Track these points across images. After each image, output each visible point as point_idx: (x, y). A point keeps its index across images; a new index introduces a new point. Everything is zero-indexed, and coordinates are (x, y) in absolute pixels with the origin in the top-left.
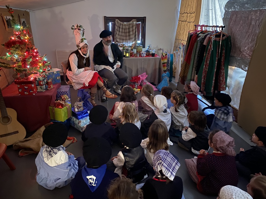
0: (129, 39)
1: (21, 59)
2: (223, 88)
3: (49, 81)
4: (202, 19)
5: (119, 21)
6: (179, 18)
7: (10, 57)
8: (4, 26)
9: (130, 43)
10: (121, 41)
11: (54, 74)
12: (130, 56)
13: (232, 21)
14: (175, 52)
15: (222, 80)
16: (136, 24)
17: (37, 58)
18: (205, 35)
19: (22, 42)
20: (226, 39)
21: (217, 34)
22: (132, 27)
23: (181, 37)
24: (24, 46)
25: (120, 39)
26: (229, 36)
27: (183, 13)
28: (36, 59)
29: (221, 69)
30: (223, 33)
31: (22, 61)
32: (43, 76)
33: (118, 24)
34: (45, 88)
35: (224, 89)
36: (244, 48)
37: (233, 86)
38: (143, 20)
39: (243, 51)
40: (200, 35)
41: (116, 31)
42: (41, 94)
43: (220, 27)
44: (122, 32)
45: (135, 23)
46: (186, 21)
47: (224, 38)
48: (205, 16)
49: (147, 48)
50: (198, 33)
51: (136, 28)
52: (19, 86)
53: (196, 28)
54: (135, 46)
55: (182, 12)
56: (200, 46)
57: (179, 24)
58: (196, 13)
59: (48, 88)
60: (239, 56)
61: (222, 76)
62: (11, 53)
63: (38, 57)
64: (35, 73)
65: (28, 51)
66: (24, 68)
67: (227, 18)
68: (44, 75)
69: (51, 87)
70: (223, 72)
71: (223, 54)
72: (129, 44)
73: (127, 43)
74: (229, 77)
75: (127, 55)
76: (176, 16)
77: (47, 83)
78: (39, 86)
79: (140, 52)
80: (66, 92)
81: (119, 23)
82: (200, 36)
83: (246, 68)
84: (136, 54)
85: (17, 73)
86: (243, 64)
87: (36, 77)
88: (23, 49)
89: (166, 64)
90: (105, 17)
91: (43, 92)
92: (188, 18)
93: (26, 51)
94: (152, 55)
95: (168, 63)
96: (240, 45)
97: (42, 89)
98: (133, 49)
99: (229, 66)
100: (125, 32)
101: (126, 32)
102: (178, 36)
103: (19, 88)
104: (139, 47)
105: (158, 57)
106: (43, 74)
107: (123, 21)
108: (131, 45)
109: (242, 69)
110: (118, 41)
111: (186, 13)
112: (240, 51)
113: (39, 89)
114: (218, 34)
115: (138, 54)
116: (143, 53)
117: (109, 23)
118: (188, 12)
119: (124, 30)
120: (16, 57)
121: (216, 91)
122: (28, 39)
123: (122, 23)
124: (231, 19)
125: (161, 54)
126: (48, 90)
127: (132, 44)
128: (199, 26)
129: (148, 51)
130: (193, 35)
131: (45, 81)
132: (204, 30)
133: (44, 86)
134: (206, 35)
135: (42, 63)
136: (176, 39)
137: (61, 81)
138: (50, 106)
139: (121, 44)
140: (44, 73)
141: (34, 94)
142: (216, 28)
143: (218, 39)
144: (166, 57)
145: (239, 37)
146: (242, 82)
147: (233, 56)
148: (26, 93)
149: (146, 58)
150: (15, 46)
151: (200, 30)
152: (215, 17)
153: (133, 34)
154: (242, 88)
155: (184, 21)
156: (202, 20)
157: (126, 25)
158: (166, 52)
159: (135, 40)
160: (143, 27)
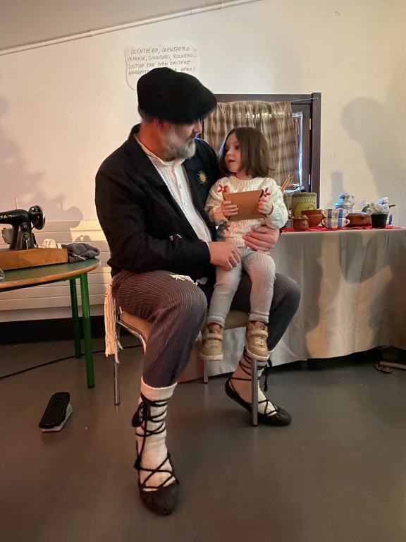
94: (374, 221)
160: (311, 131)
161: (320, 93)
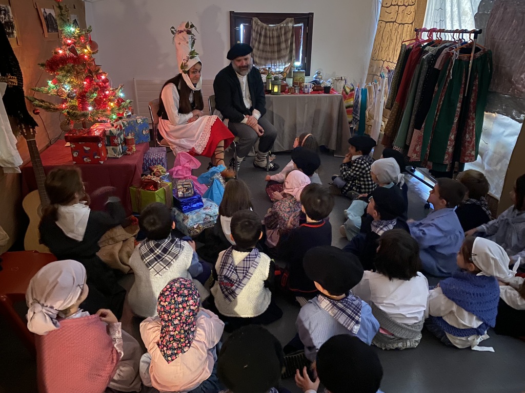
0: (279, 58)
1: (76, 92)
2: (469, 156)
3: (130, 137)
4: (429, 17)
5: (259, 21)
6: (380, 16)
7: (55, 88)
8: (40, 27)
9: (279, 65)
10: (263, 62)
11: (138, 124)
12: (281, 92)
13: (495, 21)
14: (370, 85)
15: (469, 139)
16: (293, 27)
17: (107, 92)
18: (439, 50)
19: (77, 60)
20: (481, 57)
21: (464, 46)
22: (285, 33)
23: (383, 55)
24: (82, 68)
25: (260, 58)
26: (489, 50)
27: (388, 5)
28: (105, 95)
29: (469, 118)
30: (476, 44)
31: (78, 98)
32: (118, 127)
33: (258, 29)
34: (121, 151)
35: (471, 159)
36: (519, 75)
37: (490, 153)
38: (307, 20)
39: (516, 81)
40: (427, 48)
41: (252, 42)
42: (114, 162)
43: (470, 32)
44: (265, 44)
45: (290, 25)
46: (395, 22)
47: (478, 54)
48: (437, 11)
49: (313, 76)
50: (422, 45)
51: (292, 36)
52: (74, 146)
53: (417, 34)
54: (290, 72)
55: (386, 4)
56: (428, 71)
57: (380, 27)
58: (417, 5)
59: (128, 151)
60: (508, 92)
61: (469, 133)
62: (57, 82)
63: (108, 90)
64: (101, 122)
65: (89, 78)
66: (83, 110)
67: (484, 14)
68: (121, 126)
69: (132, 148)
70: (472, 124)
71: (474, 88)
72: (280, 68)
73: (274, 66)
74: (484, 134)
75: (276, 89)
76: (374, 12)
77: (126, 141)
78: (111, 147)
79: (300, 83)
80: (161, 161)
81: (258, 25)
82: (427, 52)
83: (522, 115)
84: (293, 87)
85: (69, 121)
86: (514, 108)
87: (106, 129)
88: (79, 73)
89: (352, 109)
90: (232, 14)
91: (118, 158)
92: (400, 16)
93: (87, 77)
94: (324, 90)
95: (355, 106)
96: (511, 69)
97: (117, 153)
98: (285, 78)
99: (485, 113)
100: (270, 44)
101: (274, 45)
102: (378, 51)
103: (73, 150)
104: (299, 75)
105: (337, 94)
106: (118, 123)
107: (268, 22)
108: (282, 70)
109: (513, 118)
110: (256, 62)
111: (394, 5)
112: (510, 81)
113: (111, 153)
114: (466, 46)
115: (297, 88)
116: (306, 85)
117: (239, 26)
118: (399, 4)
119: (268, 40)
120: (67, 88)
121: (456, 162)
122: (90, 53)
123: (265, 25)
124: (492, 15)
125: (342, 89)
126: (127, 154)
127: (284, 67)
128: (425, 30)
129: (316, 83)
130: (411, 49)
131: (122, 136)
132: (435, 38)
133: (120, 146)
134: (441, 48)
135: (115, 102)
136: (372, 59)
137: (150, 139)
138: (131, 185)
139: (261, 67)
140: (120, 121)
141: (102, 162)
142: (461, 34)
143: (465, 56)
144: (352, 95)
145: (509, 54)
146: (510, 144)
147: (495, 92)
148: (87, 160)
149: (313, 96)
150: (66, 67)
151: (428, 38)
152: (457, 12)
153: (287, 48)
154: (510, 156)
155: (391, 22)
156: (429, 19)
157: (273, 30)
158: (352, 85)
159: (290, 60)
160: (307, 33)
161: (313, 13)
